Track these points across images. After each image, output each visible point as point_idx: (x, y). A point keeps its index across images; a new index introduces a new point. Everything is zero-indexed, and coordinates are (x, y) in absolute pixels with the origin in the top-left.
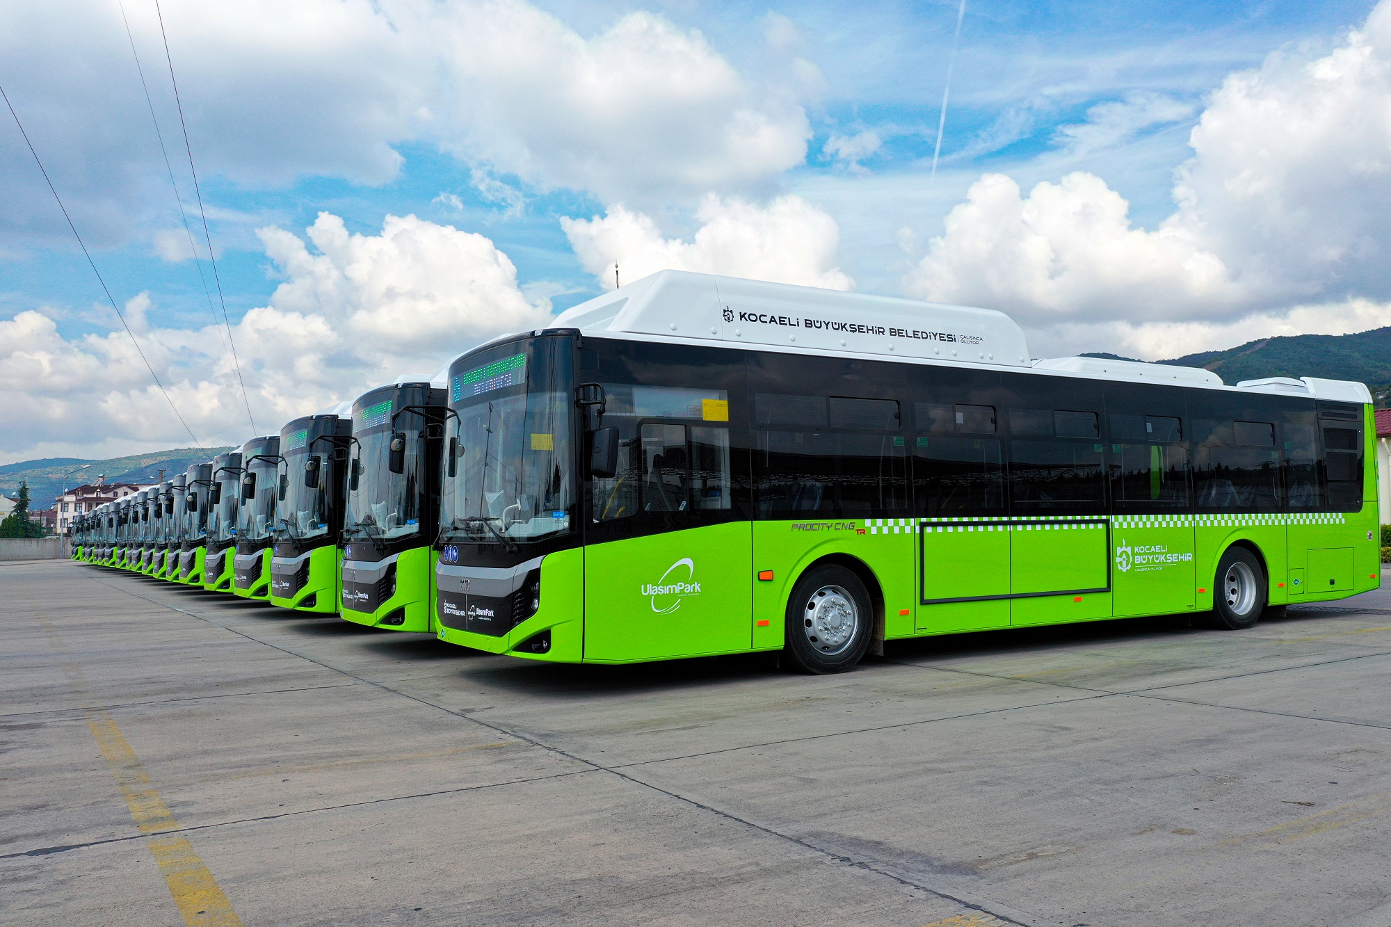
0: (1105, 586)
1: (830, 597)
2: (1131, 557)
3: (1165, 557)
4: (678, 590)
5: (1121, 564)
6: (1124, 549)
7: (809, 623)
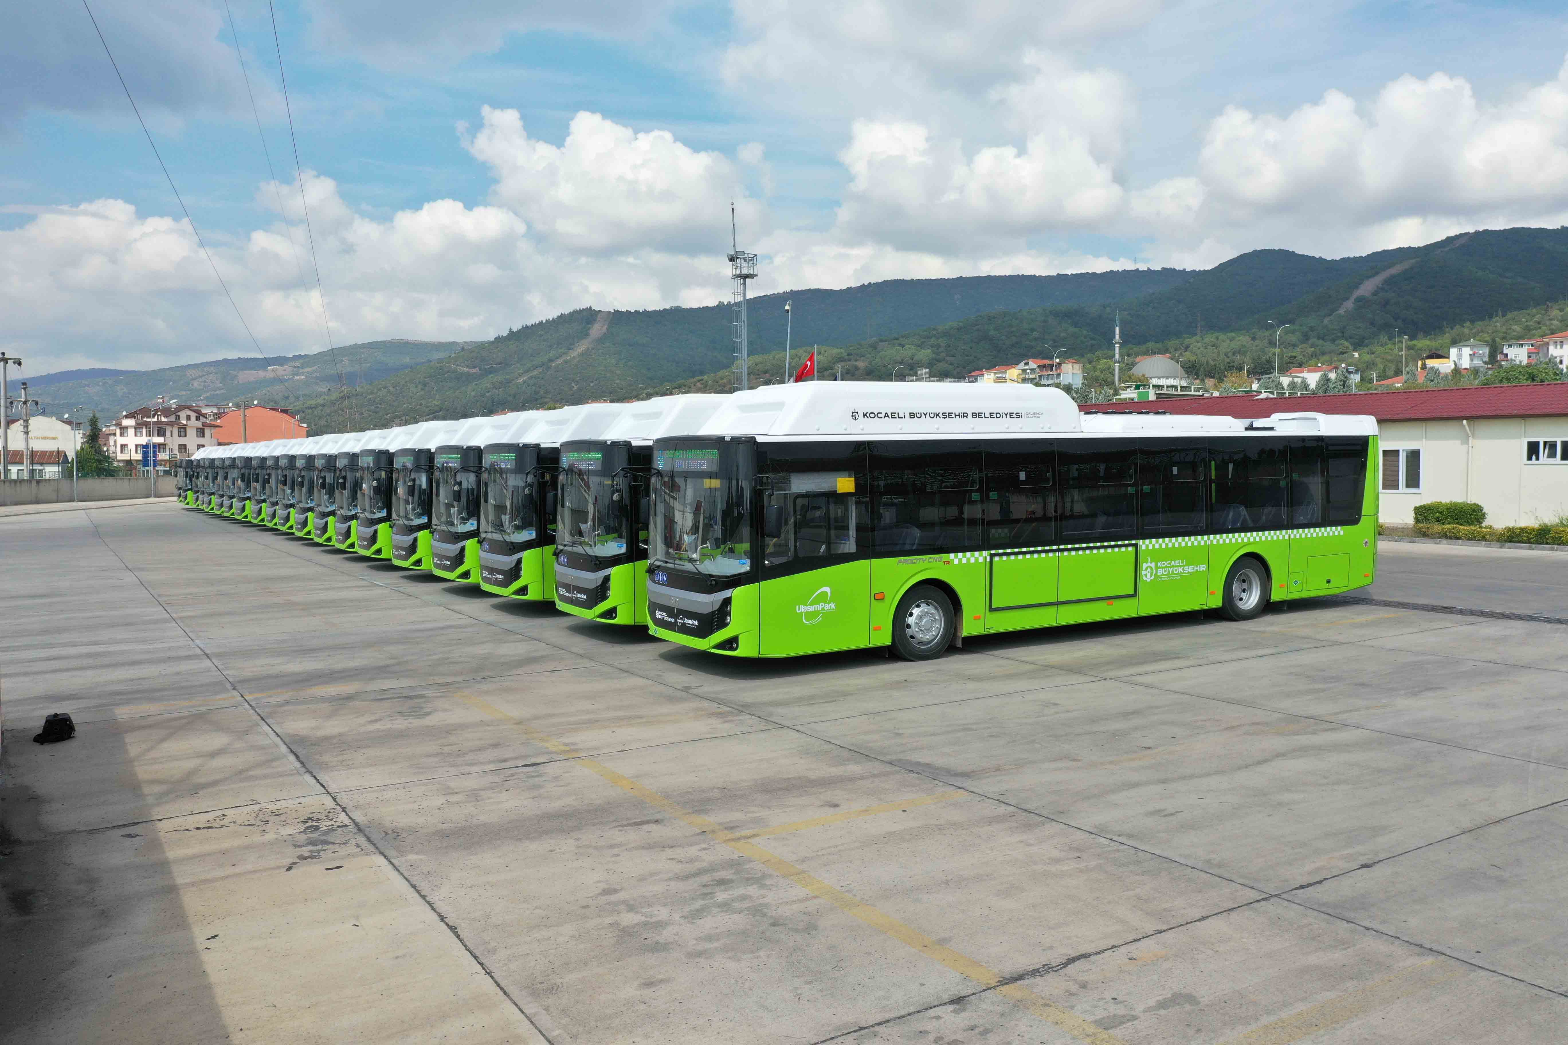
0: (1133, 592)
1: (924, 607)
2: (1154, 571)
3: (1183, 569)
4: (820, 608)
5: (1146, 575)
6: (1149, 564)
7: (909, 626)
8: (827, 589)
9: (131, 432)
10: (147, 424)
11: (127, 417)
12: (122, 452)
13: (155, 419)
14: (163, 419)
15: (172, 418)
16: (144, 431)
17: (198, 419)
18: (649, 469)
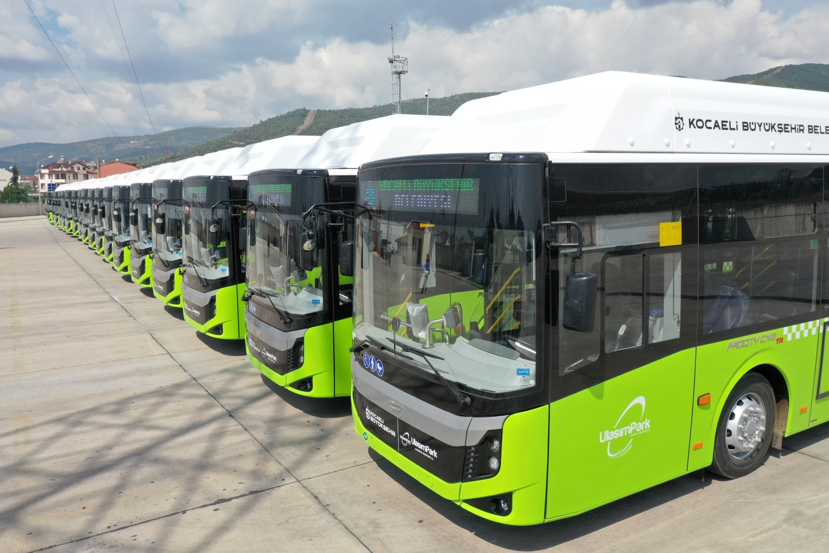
8: (641, 400)
9: (47, 176)
10: (54, 172)
11: (44, 168)
12: (42, 188)
13: (60, 169)
14: (64, 169)
15: (69, 169)
16: (54, 176)
17: (84, 169)
18: (353, 206)
